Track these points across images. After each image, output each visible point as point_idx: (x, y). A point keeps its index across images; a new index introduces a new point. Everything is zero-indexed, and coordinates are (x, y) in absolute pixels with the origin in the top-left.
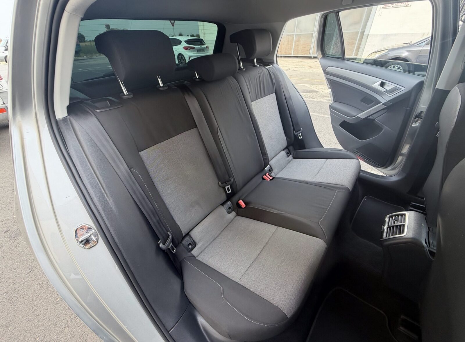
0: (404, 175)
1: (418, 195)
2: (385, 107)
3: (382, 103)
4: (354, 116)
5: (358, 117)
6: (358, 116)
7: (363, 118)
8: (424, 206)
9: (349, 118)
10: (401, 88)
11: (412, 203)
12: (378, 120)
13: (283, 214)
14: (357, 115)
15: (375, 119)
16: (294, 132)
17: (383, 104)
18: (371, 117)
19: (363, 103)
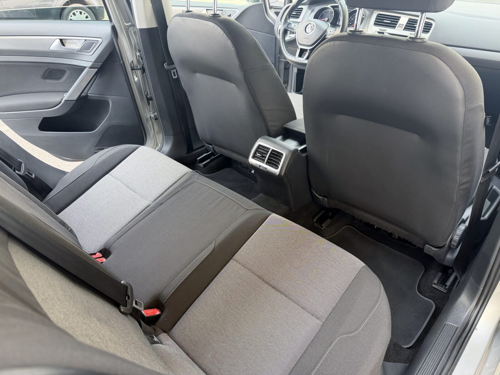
0: (172, 138)
1: (195, 147)
2: (96, 71)
3: (87, 68)
4: (58, 102)
5: (66, 101)
6: (64, 99)
7: (76, 99)
8: (211, 152)
9: (51, 110)
10: (98, 40)
11: (198, 159)
12: (92, 93)
13: (217, 244)
14: (62, 99)
15: (87, 93)
16: (16, 172)
17: (91, 68)
18: (83, 94)
19: (47, 81)
